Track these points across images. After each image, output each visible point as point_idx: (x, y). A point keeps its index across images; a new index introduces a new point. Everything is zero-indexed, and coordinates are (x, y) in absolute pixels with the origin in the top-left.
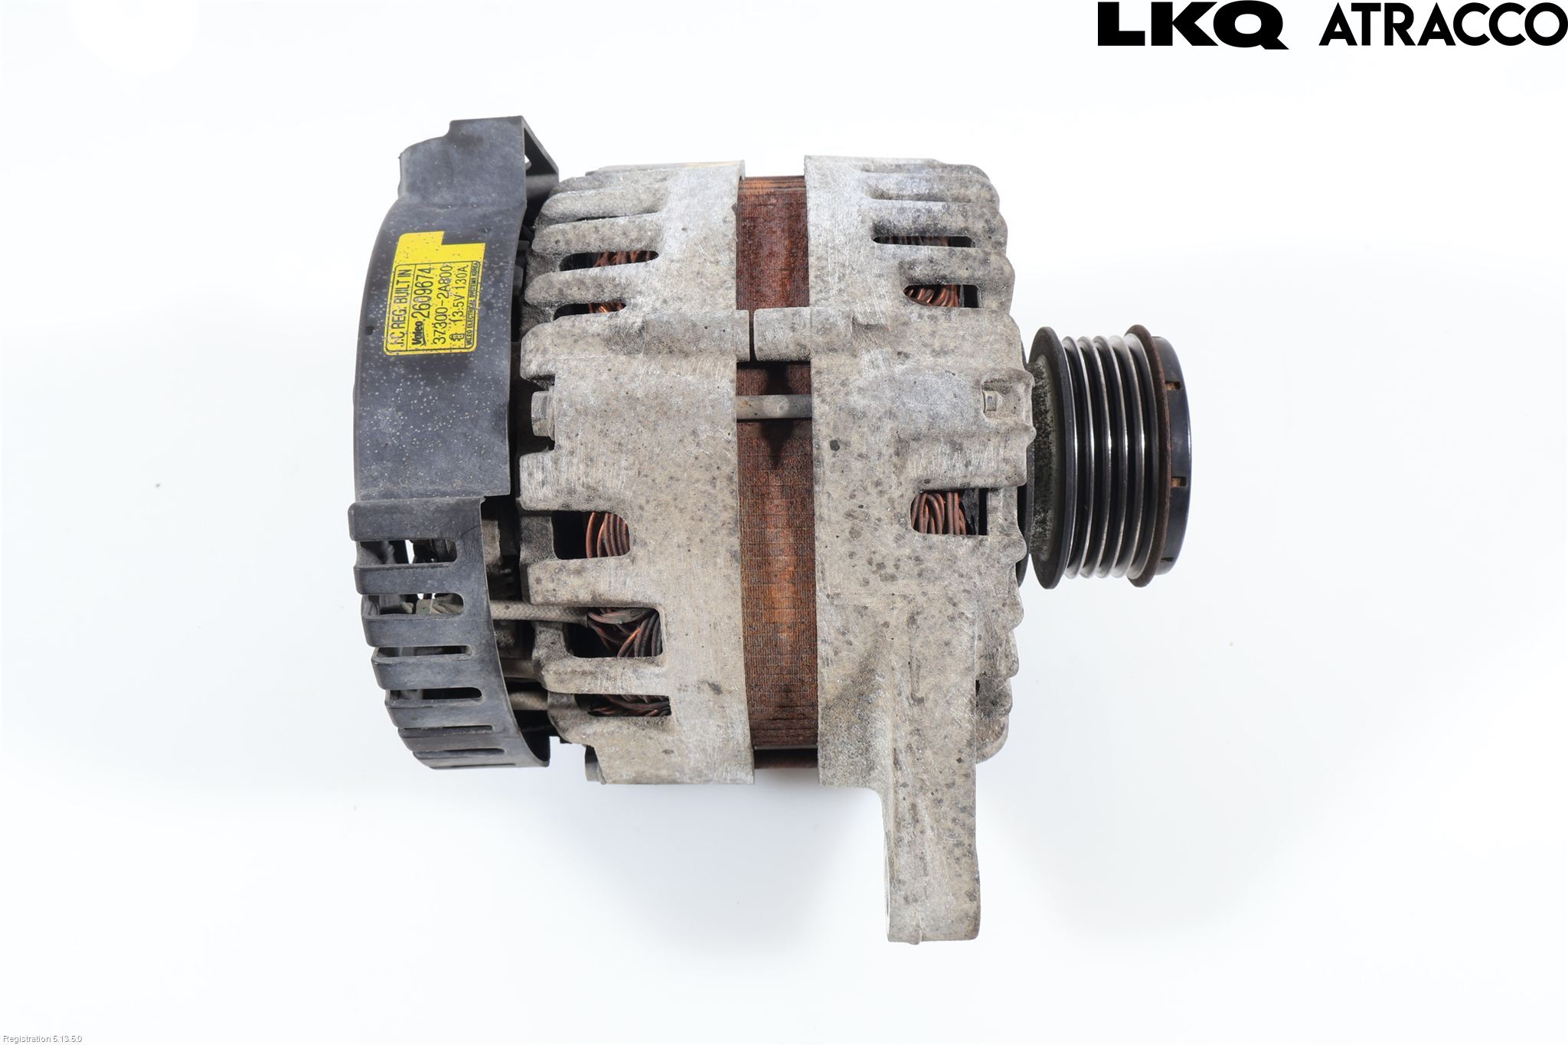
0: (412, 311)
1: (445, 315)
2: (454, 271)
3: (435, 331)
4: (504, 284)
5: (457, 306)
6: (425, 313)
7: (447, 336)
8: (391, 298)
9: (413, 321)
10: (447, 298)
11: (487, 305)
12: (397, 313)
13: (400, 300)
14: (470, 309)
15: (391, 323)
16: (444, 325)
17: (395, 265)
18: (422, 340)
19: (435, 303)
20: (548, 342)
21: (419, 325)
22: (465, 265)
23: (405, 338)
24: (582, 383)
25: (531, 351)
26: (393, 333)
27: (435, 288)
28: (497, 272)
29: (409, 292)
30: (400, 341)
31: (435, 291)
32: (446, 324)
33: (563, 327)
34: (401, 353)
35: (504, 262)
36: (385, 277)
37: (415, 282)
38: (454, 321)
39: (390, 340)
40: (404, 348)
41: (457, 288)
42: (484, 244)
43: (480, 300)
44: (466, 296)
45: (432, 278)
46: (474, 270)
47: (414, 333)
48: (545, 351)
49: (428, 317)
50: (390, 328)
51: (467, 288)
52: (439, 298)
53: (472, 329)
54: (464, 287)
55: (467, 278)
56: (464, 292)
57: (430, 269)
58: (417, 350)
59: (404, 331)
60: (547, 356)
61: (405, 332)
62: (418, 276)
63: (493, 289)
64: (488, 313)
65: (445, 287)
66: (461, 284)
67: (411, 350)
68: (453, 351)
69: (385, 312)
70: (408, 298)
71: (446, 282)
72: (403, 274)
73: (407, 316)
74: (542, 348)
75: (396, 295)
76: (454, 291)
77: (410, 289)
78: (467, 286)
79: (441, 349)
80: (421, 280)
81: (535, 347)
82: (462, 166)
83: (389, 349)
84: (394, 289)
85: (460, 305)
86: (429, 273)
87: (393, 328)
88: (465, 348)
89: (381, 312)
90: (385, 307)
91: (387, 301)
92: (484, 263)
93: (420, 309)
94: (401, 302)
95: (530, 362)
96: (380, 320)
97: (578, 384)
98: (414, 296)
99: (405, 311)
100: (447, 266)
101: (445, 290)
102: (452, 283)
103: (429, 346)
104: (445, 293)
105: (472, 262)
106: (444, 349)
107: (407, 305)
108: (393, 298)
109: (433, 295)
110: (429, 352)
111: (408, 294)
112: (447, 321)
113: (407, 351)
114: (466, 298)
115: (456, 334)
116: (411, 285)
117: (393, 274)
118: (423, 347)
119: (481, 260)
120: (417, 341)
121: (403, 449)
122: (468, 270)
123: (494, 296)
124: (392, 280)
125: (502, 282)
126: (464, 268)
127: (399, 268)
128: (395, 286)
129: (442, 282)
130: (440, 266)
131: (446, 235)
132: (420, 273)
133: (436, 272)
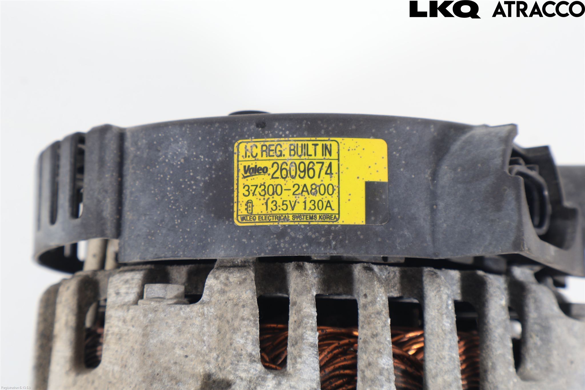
0: (280, 162)
1: (273, 194)
2: (326, 198)
3: (257, 186)
4: (306, 248)
5: (283, 204)
6: (278, 174)
7: (251, 197)
8: (295, 141)
9: (268, 164)
10: (294, 194)
11: (282, 233)
12: (279, 148)
13: (294, 150)
14: (279, 218)
15: (267, 144)
16: (263, 193)
17: (339, 139)
18: (248, 174)
19: (289, 183)
20: (231, 295)
21: (265, 170)
22: (335, 205)
23: (251, 158)
24: (173, 330)
25: (227, 279)
26: (257, 147)
27: (308, 182)
28: (323, 240)
29: (303, 157)
30: (248, 154)
31: (301, 182)
32: (264, 195)
33: (242, 310)
34: (235, 156)
35: (336, 245)
36: (323, 132)
37: (315, 161)
38: (266, 203)
39: (249, 145)
40: (241, 158)
41: (305, 202)
42: (364, 223)
43: (289, 225)
44: (295, 211)
45: (319, 177)
46: (328, 216)
47: (256, 166)
48: (223, 292)
49: (272, 178)
50: (262, 143)
51: (304, 212)
52: (294, 187)
53: (257, 220)
54: (305, 209)
55: (317, 211)
56: (299, 209)
57: (331, 174)
58: (238, 171)
59: (259, 157)
60: (217, 295)
61: (257, 158)
62: (323, 163)
63: (301, 237)
64: (273, 234)
65: (307, 191)
66: (309, 205)
67: (238, 165)
68: (235, 205)
69: (281, 137)
70: (296, 157)
71: (313, 191)
72: (326, 149)
73: (275, 157)
74: (227, 289)
75: (300, 145)
76: (301, 199)
77: (306, 157)
78: (307, 211)
79: (238, 192)
80: (317, 167)
81: (230, 283)
82: (473, 192)
83: (241, 145)
84: (306, 143)
85: (285, 207)
86: (326, 173)
87: (262, 146)
88: (238, 215)
89: (281, 133)
90: (286, 136)
91: (293, 137)
92: (337, 225)
93: (281, 170)
94: (290, 150)
95: (217, 278)
96: (271, 133)
97: (172, 328)
98: (297, 162)
99: (281, 155)
100: (334, 190)
101: (303, 191)
102: (312, 197)
103: (242, 181)
104: (300, 191)
105: (339, 214)
106: (238, 196)
107: (287, 156)
108: (296, 143)
109: (298, 180)
110: (235, 182)
111: (300, 156)
112: (267, 196)
113: (238, 161)
114: (292, 212)
115: (253, 206)
116: (310, 157)
117: (327, 139)
118: (241, 176)
119: (340, 222)
120: (247, 170)
121: (155, 166)
122: (329, 211)
123: (293, 239)
124: (318, 139)
125: (310, 245)
126: (330, 206)
127: (334, 146)
128: (310, 143)
129: (314, 187)
130: (335, 182)
131: (380, 184)
132: (326, 164)
133: (326, 180)
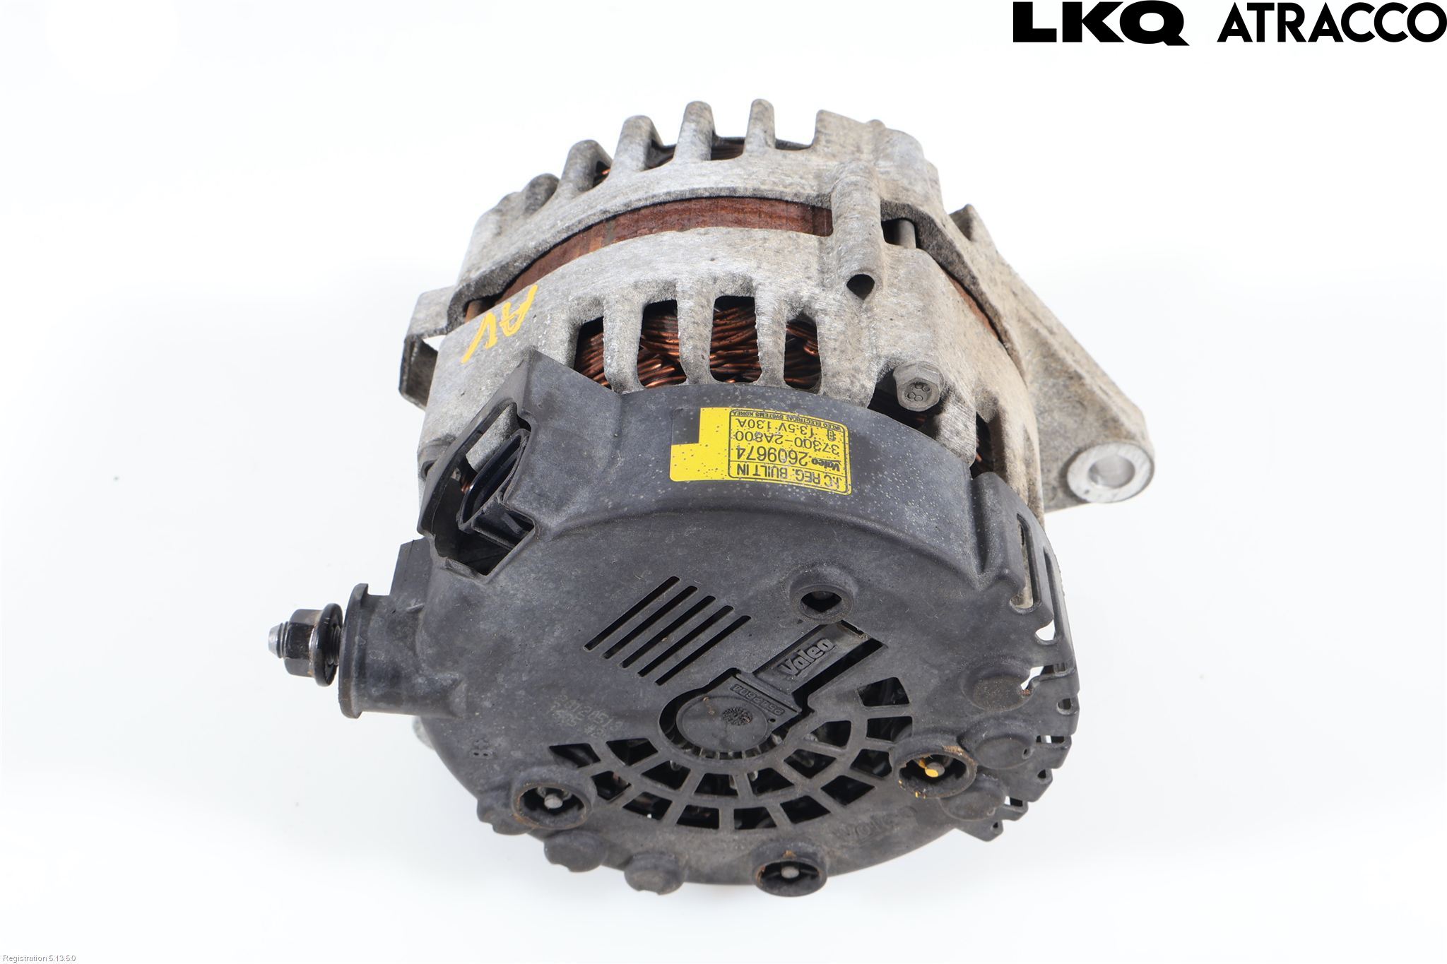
0: (798, 464)
1: (805, 440)
2: (745, 429)
3: (824, 450)
4: (767, 392)
5: (794, 429)
6: (800, 456)
7: (831, 443)
8: (780, 481)
9: (810, 465)
10: (782, 436)
11: (793, 407)
12: (800, 478)
13: (782, 473)
14: (797, 419)
15: (812, 484)
16: (816, 443)
17: (728, 478)
18: (834, 463)
19: (787, 446)
20: (847, 365)
21: (815, 461)
22: (735, 424)
23: (832, 476)
24: (907, 338)
25: (852, 382)
26: (825, 483)
27: (764, 443)
28: (749, 397)
29: (771, 466)
30: (835, 480)
31: (773, 444)
32: (815, 441)
33: (836, 347)
34: (849, 482)
35: (735, 392)
36: (747, 486)
37: (757, 460)
38: (812, 434)
39: (834, 487)
40: (844, 479)
41: (769, 428)
42: (702, 409)
43: (787, 412)
44: (781, 422)
45: (753, 447)
46: (741, 414)
47: (825, 467)
48: (857, 370)
49: (806, 454)
50: (819, 485)
51: (770, 420)
52: (782, 442)
53: (822, 423)
54: (769, 423)
55: (756, 420)
56: (775, 423)
57: (738, 450)
58: (845, 468)
59: (822, 475)
60: (863, 369)
61: (825, 474)
62: (748, 458)
63: (774, 401)
64: (804, 408)
65: (766, 437)
66: (765, 425)
67: (846, 474)
68: (847, 441)
69: (797, 487)
70: (779, 467)
71: (759, 436)
72: (745, 470)
73: (804, 470)
74: (853, 372)
75: (775, 478)
76: (773, 431)
77: (767, 465)
78: (767, 420)
79: (845, 451)
80: (755, 455)
81: (850, 377)
82: (574, 425)
83: (844, 490)
84: (767, 478)
85: (792, 427)
86: (744, 450)
87: (819, 483)
88: (844, 432)
89: (797, 490)
90: (792, 486)
91: (783, 485)
92: (733, 407)
93: (796, 458)
94: (786, 473)
95: (863, 386)
96: (809, 493)
97: (908, 340)
98: (777, 462)
99: (797, 471)
100: (736, 435)
101: (771, 437)
102: (762, 431)
103: (841, 458)
104: (774, 438)
105: (730, 416)
106: (845, 448)
107: (790, 470)
108: (779, 479)
109: (778, 447)
110: (848, 460)
111: (774, 467)
112: (812, 440)
113: (846, 477)
114: (783, 422)
115: (828, 435)
116: (763, 464)
117: (742, 479)
118: (843, 463)
119: (729, 409)
120: (835, 466)
122: (742, 419)
123: (782, 400)
124: (754, 480)
125: (763, 393)
126: (740, 422)
127: (734, 472)
128: (763, 476)
129: (759, 440)
130: (734, 443)
131: (680, 441)
132: (744, 458)
133: (744, 444)
